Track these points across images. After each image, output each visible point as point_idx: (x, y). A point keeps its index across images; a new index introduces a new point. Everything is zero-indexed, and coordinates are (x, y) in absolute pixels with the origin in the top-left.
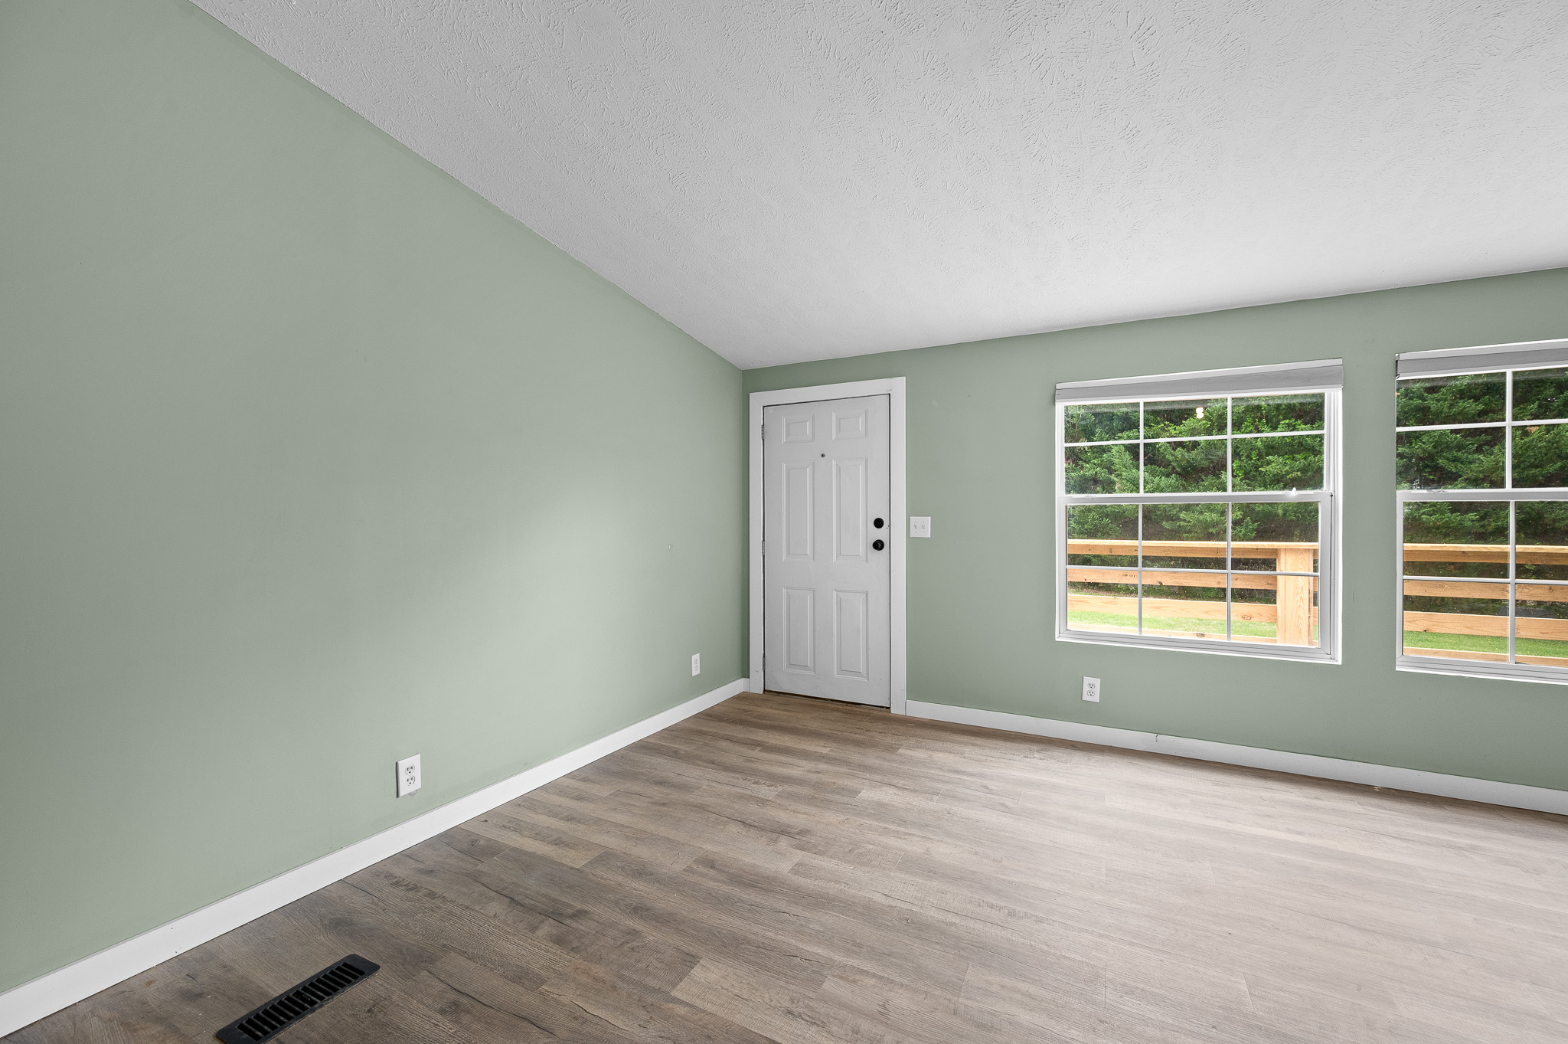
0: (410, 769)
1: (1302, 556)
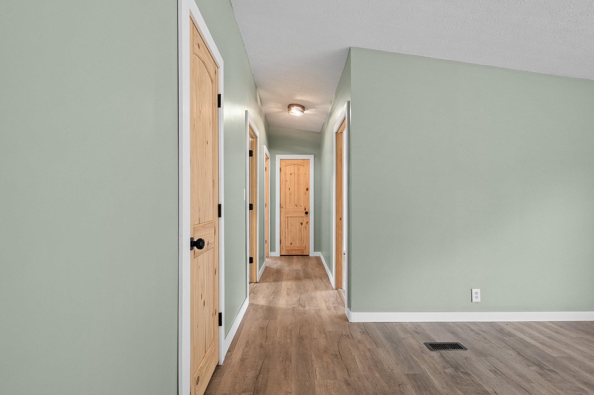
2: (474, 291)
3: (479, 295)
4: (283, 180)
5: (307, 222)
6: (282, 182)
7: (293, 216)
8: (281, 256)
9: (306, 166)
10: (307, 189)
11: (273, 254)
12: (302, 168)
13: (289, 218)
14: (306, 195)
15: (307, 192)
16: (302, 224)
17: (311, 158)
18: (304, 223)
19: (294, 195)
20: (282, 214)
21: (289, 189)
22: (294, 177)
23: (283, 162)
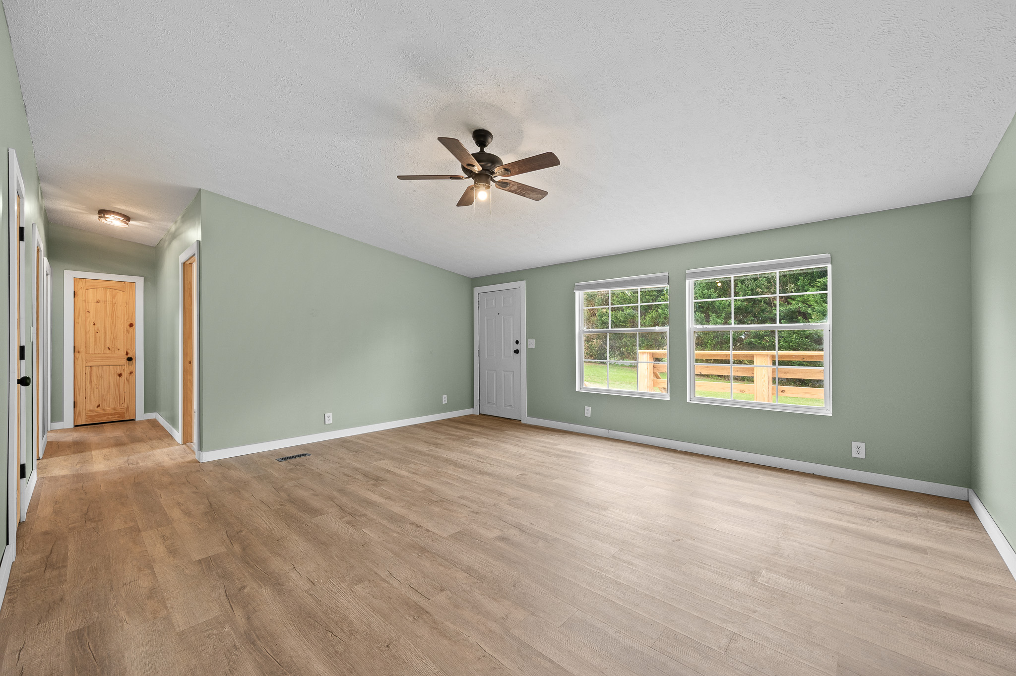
0: (329, 417)
1: (764, 358)
2: (327, 415)
3: (331, 418)
4: (81, 310)
5: (131, 373)
6: (79, 313)
7: (103, 364)
8: (76, 426)
9: (128, 291)
10: (131, 325)
11: (58, 425)
12: (120, 297)
13: (95, 369)
14: (129, 333)
15: (131, 329)
16: (120, 375)
17: (139, 281)
18: (125, 375)
19: (105, 333)
20: (79, 362)
21: (94, 324)
22: (105, 306)
23: (81, 282)
